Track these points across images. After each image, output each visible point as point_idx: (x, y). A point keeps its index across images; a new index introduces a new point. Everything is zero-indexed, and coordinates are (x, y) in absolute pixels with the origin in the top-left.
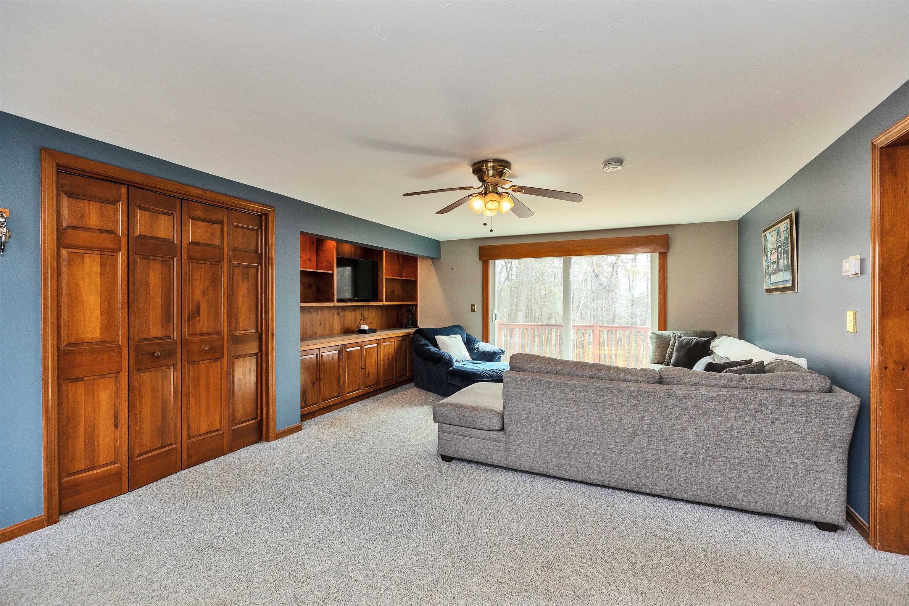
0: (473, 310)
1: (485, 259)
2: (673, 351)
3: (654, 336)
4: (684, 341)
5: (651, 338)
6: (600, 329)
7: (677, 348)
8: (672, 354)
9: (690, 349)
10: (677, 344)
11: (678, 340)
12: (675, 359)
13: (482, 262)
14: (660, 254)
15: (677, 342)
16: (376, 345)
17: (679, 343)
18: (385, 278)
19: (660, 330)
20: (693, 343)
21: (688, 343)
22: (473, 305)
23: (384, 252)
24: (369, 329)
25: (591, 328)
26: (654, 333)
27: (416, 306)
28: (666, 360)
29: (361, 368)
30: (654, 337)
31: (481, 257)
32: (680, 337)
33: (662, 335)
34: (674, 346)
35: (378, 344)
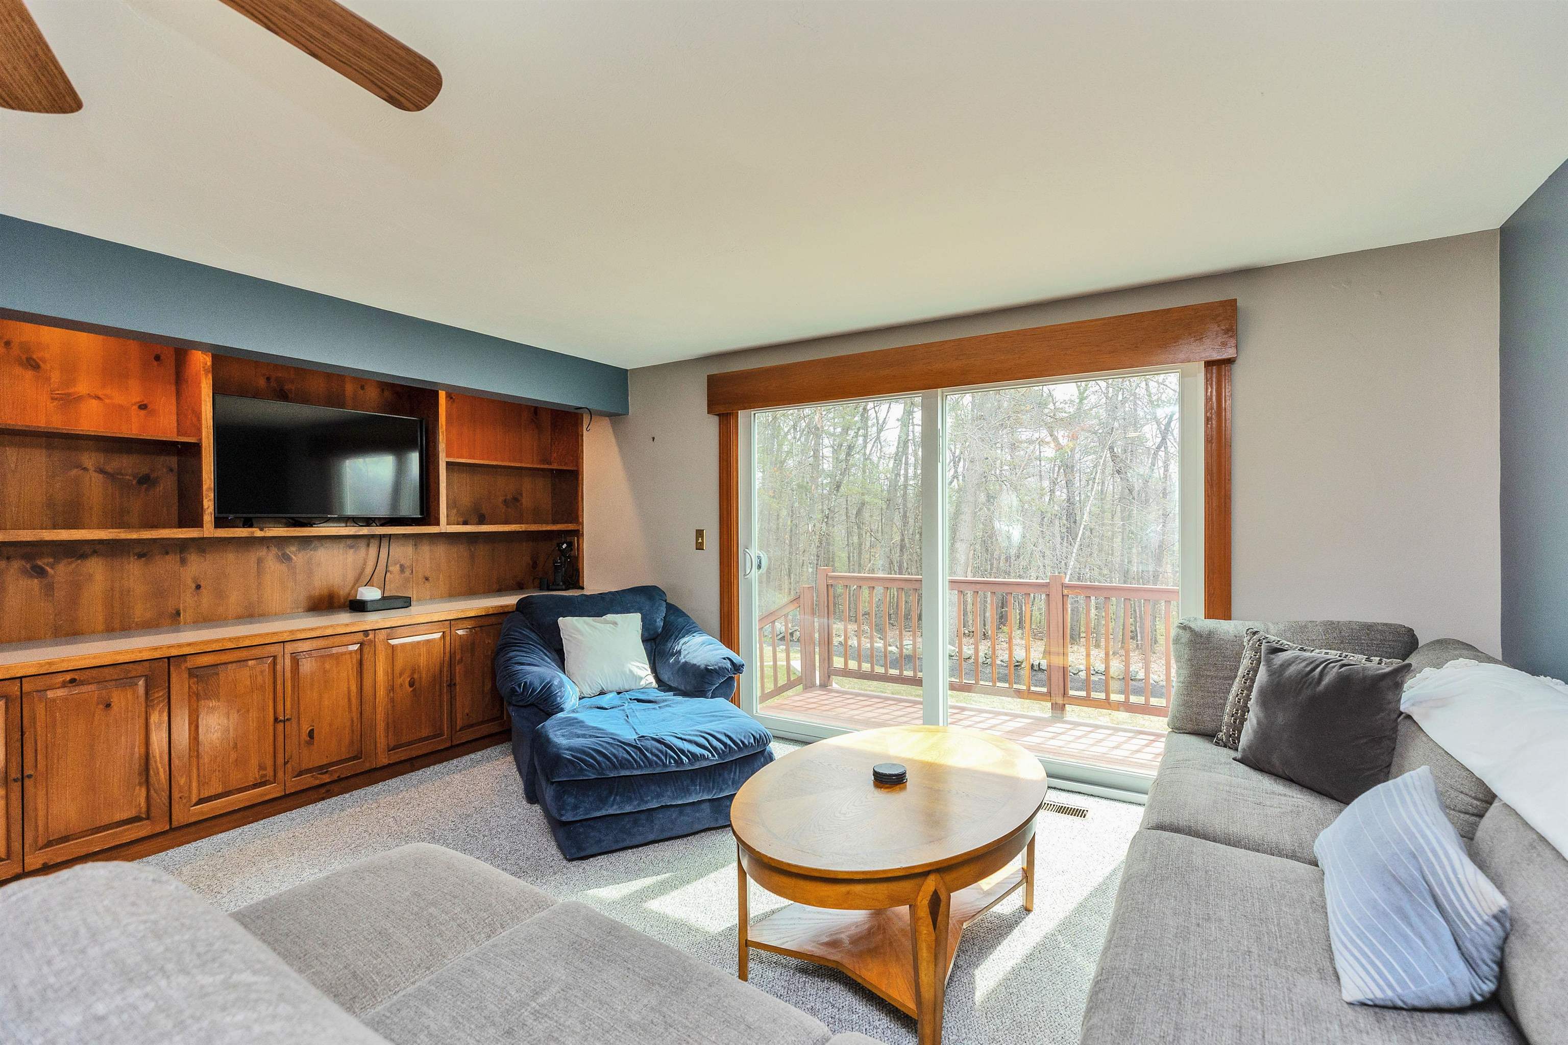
0: (700, 547)
1: (722, 409)
2: (1248, 698)
3: (1186, 636)
4: (1292, 669)
5: (1177, 641)
6: (1065, 592)
7: (1263, 693)
8: (1245, 709)
9: (1315, 701)
10: (1262, 675)
11: (1269, 663)
12: (1256, 732)
13: (716, 419)
14: (1209, 364)
15: (1262, 670)
16: (356, 647)
17: (1272, 673)
18: (448, 463)
19: (1208, 616)
20: (1326, 680)
21: (1305, 679)
22: (700, 533)
23: (442, 395)
24: (384, 598)
25: (1044, 589)
26: (1184, 628)
27: (578, 533)
28: (1224, 729)
29: (276, 720)
30: (1183, 640)
31: (713, 405)
32: (1276, 651)
33: (1210, 634)
34: (1253, 681)
35: (362, 644)
